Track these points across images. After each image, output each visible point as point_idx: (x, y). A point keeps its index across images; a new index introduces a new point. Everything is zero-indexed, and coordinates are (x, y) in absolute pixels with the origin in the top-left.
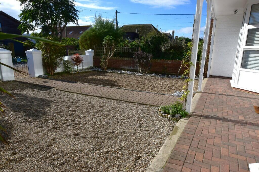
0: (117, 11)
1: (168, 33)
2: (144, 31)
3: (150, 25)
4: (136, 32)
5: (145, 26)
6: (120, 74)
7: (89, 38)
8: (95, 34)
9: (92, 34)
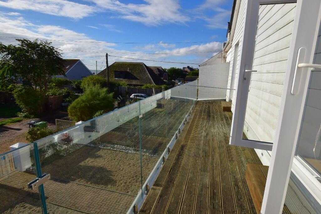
0: (107, 54)
1: (160, 67)
2: (136, 70)
3: (142, 64)
4: (128, 70)
5: (137, 64)
6: (113, 150)
7: (79, 110)
8: (86, 105)
9: (82, 105)
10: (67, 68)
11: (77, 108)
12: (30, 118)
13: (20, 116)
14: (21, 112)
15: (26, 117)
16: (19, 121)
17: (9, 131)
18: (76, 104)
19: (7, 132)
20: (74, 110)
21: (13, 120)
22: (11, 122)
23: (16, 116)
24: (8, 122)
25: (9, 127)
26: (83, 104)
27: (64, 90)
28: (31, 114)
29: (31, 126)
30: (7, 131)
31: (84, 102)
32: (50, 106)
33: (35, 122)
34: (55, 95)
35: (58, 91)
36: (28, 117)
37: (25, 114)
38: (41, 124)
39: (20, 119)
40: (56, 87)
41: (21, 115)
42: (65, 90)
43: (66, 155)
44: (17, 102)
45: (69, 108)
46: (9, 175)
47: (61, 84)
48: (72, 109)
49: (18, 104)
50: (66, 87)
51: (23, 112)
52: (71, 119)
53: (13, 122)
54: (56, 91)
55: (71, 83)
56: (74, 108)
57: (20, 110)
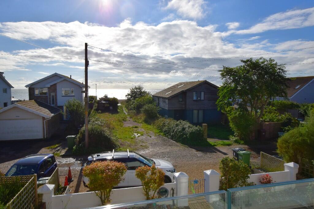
7: (293, 145)
8: (304, 140)
9: (298, 139)
10: (297, 88)
11: (289, 143)
12: (240, 144)
13: (231, 139)
14: (233, 135)
15: (236, 142)
16: (229, 145)
17: (217, 153)
18: (289, 137)
19: (215, 154)
20: (285, 144)
21: (224, 143)
22: (222, 145)
23: (228, 139)
24: (220, 144)
25: (218, 149)
26: (300, 138)
27: (284, 117)
28: (241, 139)
29: (234, 153)
30: (215, 152)
31: (301, 135)
32: (264, 134)
33: (238, 150)
34: (273, 121)
35: (277, 116)
36: (237, 143)
37: (236, 138)
38: (244, 154)
39: (230, 143)
40: (276, 112)
41: (233, 139)
42: (285, 115)
43: (261, 203)
44: (231, 125)
45: (279, 140)
46: (198, 201)
47: (282, 109)
48: (282, 143)
49: (231, 127)
50: (287, 113)
51: (235, 136)
52: (280, 155)
53: (223, 145)
54: (275, 116)
55: (298, 106)
56: (286, 141)
57: (232, 134)
